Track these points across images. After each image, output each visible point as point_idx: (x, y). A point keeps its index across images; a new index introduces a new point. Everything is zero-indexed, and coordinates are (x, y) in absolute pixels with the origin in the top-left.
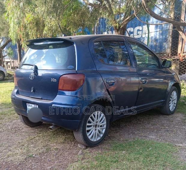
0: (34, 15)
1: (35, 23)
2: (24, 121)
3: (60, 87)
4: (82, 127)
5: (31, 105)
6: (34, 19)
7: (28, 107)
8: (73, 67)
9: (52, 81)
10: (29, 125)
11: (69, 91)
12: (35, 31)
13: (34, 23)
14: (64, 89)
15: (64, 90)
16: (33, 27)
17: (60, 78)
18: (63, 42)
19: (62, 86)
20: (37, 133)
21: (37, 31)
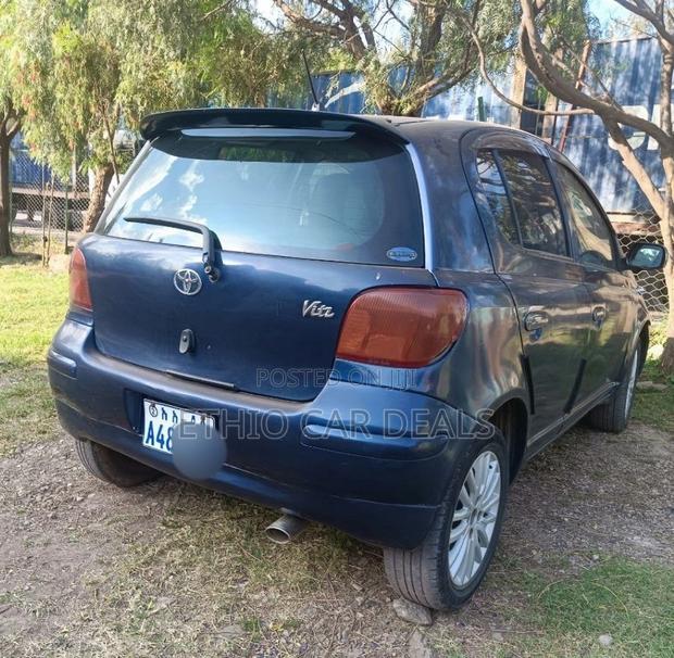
0: (82, 33)
1: (84, 62)
2: (99, 465)
3: (349, 343)
4: (439, 533)
5: (169, 410)
6: (81, 46)
7: (148, 418)
8: (414, 256)
9: (305, 312)
10: (119, 480)
11: (393, 364)
12: (83, 89)
13: (79, 60)
14: (367, 352)
15: (365, 360)
16: (75, 74)
17: (353, 300)
18: (351, 134)
19: (360, 340)
20: (164, 524)
21: (89, 89)
